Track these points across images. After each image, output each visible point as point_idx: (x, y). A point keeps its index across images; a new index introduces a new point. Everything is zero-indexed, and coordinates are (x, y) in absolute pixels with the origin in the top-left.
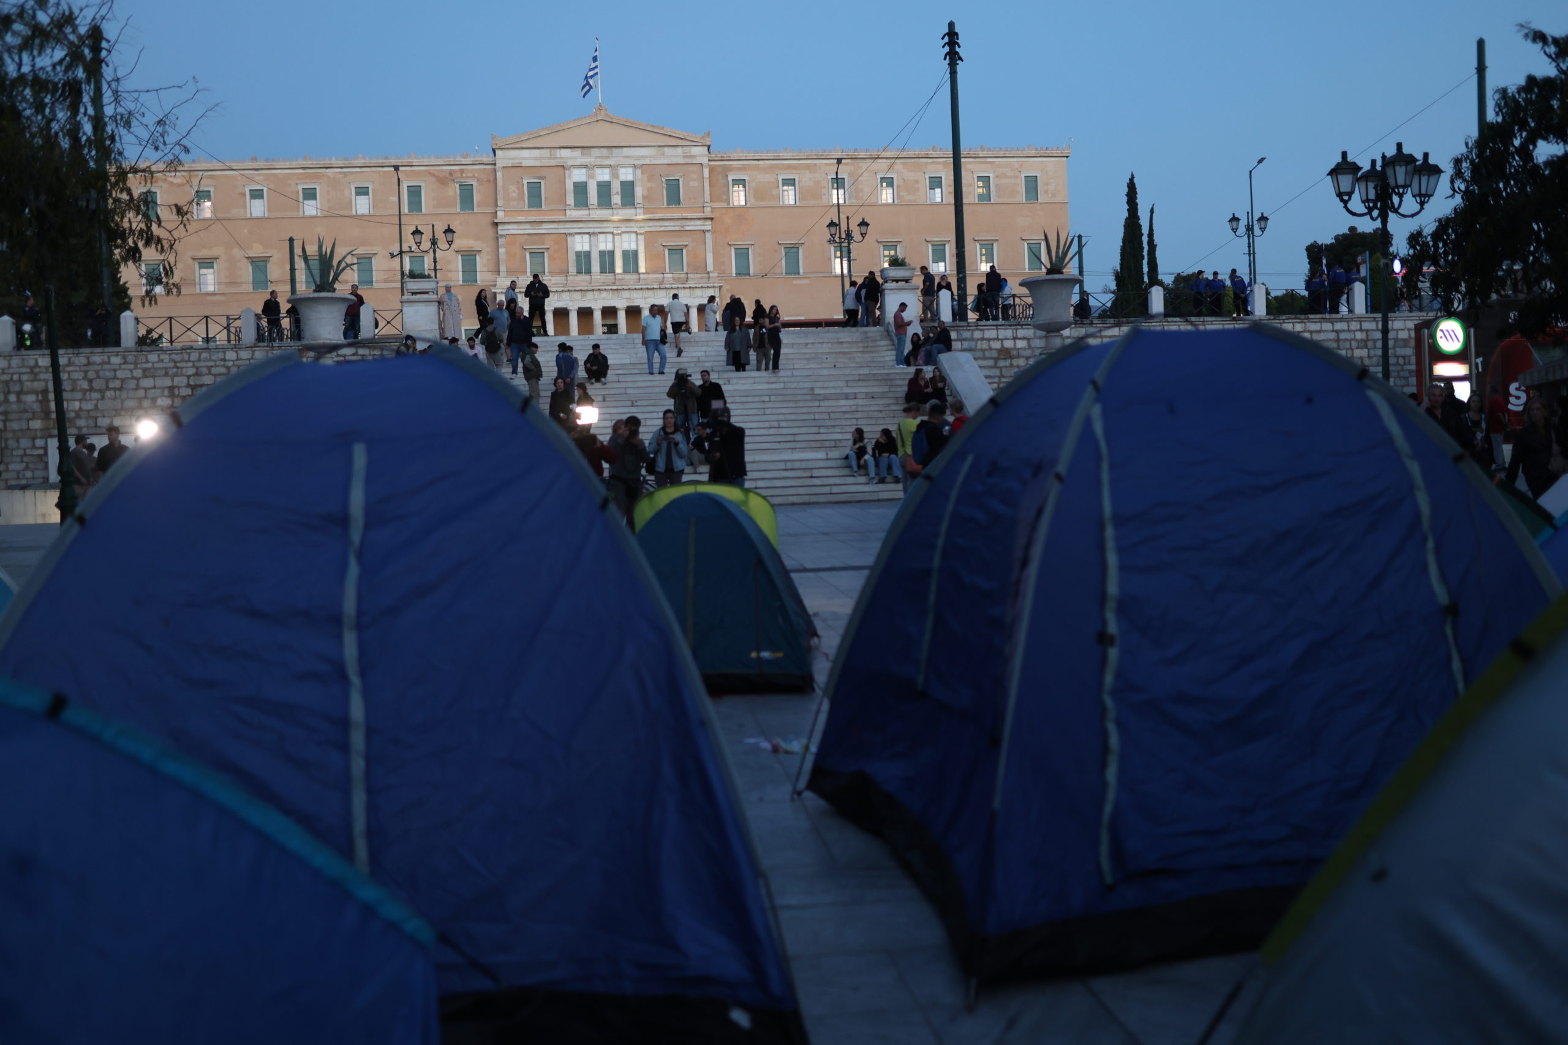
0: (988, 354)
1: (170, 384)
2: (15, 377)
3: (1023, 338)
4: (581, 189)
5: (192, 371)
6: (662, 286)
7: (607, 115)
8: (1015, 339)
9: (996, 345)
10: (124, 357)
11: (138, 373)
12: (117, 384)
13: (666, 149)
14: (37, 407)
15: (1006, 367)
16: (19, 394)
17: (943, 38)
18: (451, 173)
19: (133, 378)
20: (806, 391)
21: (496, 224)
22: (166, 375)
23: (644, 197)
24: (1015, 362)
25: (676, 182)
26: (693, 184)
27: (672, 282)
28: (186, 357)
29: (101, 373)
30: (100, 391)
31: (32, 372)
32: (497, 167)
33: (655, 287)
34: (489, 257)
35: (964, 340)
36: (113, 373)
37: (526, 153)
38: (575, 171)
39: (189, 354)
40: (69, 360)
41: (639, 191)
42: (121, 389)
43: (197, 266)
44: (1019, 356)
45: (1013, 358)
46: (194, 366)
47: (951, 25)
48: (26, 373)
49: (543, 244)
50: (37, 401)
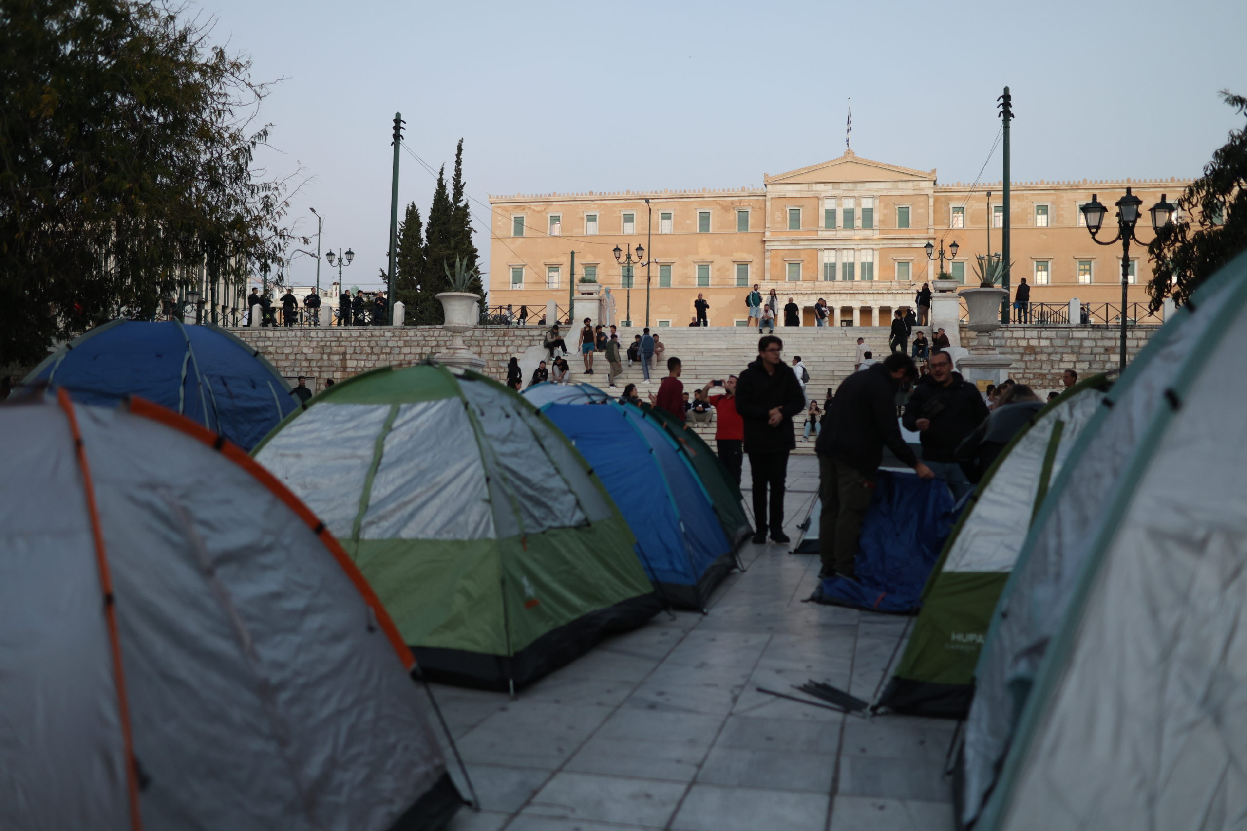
0: (1015, 350)
1: (420, 352)
2: (328, 343)
3: (1047, 338)
4: (831, 215)
5: (434, 343)
6: (890, 292)
7: (854, 157)
8: (1039, 338)
9: (1024, 343)
10: (393, 333)
11: (401, 343)
12: (387, 350)
13: (900, 183)
14: (339, 363)
15: (1031, 361)
16: (329, 354)
17: (998, 100)
18: (732, 203)
19: (398, 347)
20: (827, 373)
21: (764, 241)
22: (418, 345)
23: (880, 221)
24: (1038, 357)
25: (906, 210)
26: (921, 211)
27: (898, 288)
28: (431, 333)
29: (379, 343)
30: (378, 355)
31: (338, 341)
32: (767, 198)
33: (884, 292)
34: (758, 267)
35: (996, 338)
36: (386, 343)
37: (790, 187)
38: (827, 201)
39: (433, 331)
40: (360, 334)
41: (876, 217)
42: (390, 354)
43: (547, 270)
44: (1042, 353)
45: (1037, 354)
46: (436, 340)
47: (1006, 90)
48: (335, 341)
49: (799, 257)
50: (340, 360)
